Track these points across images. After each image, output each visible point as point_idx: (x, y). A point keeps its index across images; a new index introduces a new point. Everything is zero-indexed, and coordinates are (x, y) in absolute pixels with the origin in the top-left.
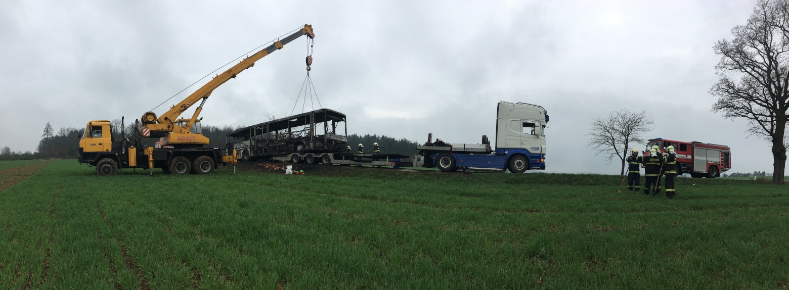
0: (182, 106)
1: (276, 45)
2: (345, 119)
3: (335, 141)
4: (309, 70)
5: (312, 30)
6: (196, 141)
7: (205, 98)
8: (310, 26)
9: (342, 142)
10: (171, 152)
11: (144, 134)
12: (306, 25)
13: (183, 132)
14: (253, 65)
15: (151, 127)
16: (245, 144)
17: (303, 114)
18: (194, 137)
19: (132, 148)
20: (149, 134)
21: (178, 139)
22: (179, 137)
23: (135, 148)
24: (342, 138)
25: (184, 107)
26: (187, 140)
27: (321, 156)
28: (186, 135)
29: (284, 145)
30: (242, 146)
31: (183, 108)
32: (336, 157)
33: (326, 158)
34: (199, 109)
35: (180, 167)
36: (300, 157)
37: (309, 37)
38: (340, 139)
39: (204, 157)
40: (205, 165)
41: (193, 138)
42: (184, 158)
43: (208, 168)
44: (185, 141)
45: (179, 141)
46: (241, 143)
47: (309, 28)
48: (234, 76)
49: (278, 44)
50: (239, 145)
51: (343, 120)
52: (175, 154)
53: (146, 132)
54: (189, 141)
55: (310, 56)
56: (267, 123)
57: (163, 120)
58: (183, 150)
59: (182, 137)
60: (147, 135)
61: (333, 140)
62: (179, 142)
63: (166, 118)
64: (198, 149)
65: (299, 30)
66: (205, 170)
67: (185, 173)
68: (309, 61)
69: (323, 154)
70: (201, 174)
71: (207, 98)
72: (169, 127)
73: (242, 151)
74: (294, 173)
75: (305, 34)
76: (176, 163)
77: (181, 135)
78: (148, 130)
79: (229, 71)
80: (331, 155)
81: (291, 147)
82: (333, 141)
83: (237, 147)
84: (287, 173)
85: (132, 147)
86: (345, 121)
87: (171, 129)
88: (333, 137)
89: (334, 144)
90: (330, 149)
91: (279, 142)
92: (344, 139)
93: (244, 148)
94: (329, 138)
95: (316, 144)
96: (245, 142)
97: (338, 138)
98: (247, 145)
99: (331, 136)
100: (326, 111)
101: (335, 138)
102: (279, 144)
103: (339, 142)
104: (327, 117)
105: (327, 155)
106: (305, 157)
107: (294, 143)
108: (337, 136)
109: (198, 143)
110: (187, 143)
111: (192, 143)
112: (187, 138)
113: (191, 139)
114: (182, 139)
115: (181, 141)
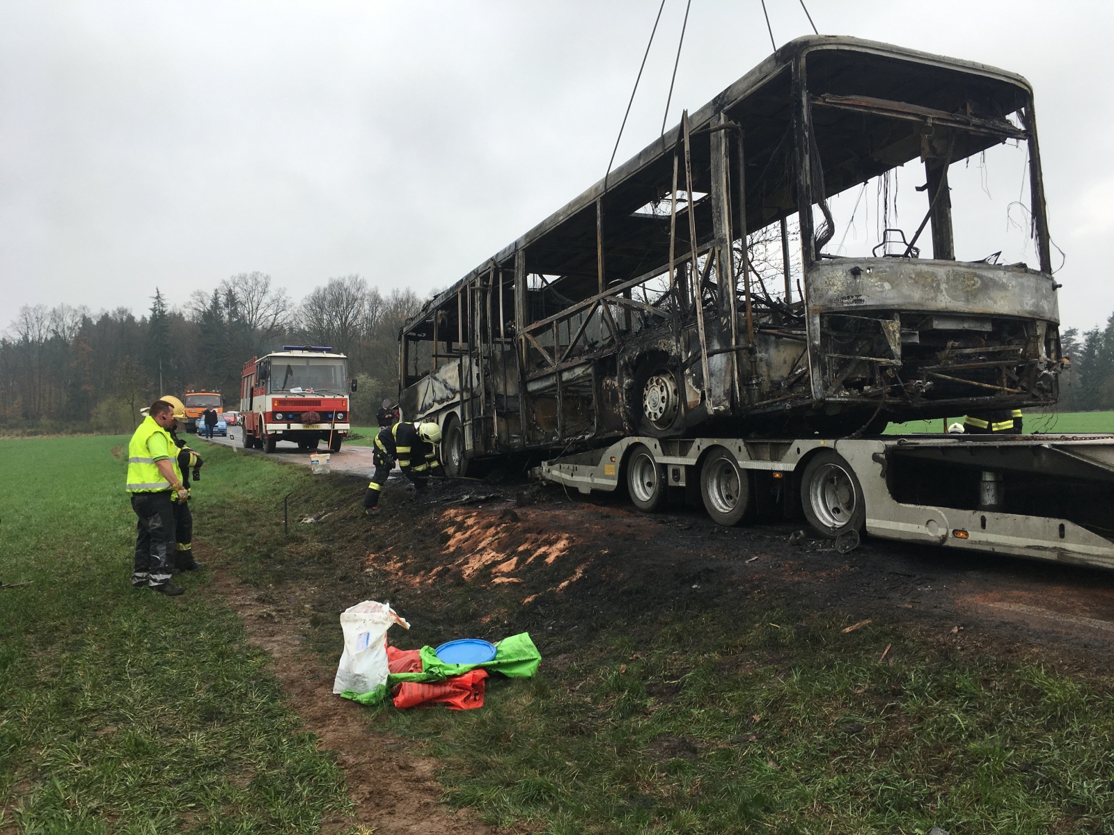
2: (1029, 119)
9: (1000, 321)
16: (446, 384)
24: (988, 286)
29: (585, 381)
30: (439, 395)
33: (828, 481)
36: (664, 467)
38: (971, 295)
46: (434, 374)
50: (431, 388)
61: (887, 313)
69: (806, 445)
80: (863, 458)
81: (616, 396)
82: (894, 326)
83: (428, 401)
88: (887, 286)
89: (906, 349)
90: (866, 395)
91: (564, 366)
92: (1003, 287)
93: (445, 404)
94: (847, 304)
95: (754, 363)
96: (446, 372)
97: (937, 289)
98: (451, 390)
99: (862, 279)
100: (803, 61)
101: (905, 290)
102: (566, 376)
103: (966, 326)
104: (814, 110)
105: (832, 451)
106: (687, 467)
107: (626, 364)
108: (933, 275)
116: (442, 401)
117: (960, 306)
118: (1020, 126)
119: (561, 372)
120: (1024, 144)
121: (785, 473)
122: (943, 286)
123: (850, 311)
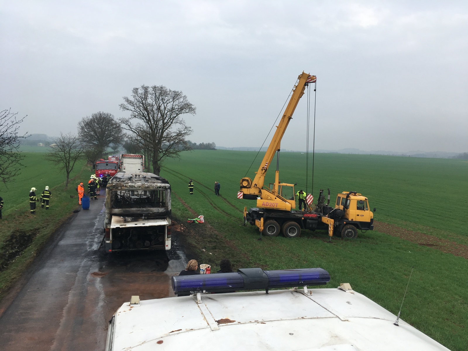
6: (278, 207)
11: (238, 197)
20: (242, 197)
22: (264, 202)
25: (264, 170)
28: (270, 202)
41: (276, 205)
44: (268, 207)
53: (240, 195)
54: (272, 207)
59: (266, 203)
62: (263, 206)
72: (260, 192)
77: (265, 201)
78: (242, 194)
109: (280, 209)
110: (270, 208)
111: (275, 209)
112: (271, 204)
113: (274, 205)
114: (266, 204)
115: (265, 206)
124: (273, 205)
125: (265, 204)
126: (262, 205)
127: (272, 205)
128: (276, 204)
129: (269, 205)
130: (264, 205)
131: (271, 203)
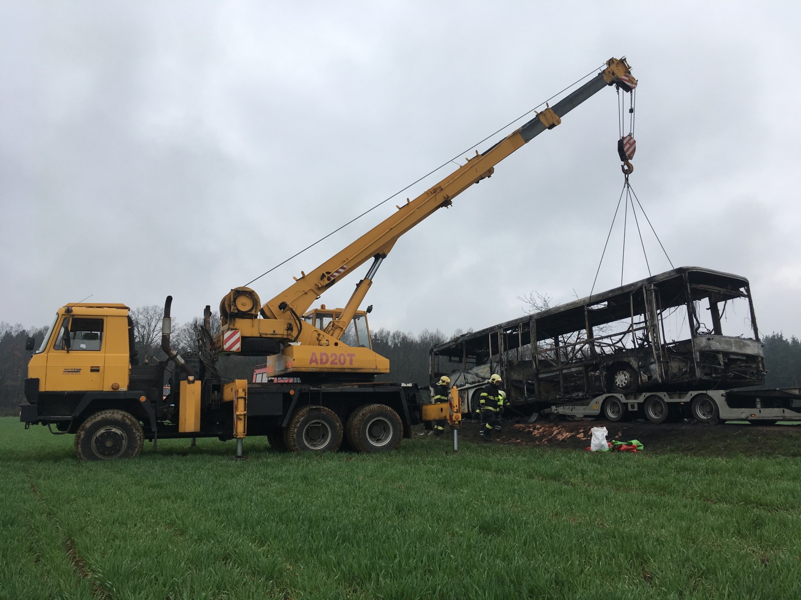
0: (323, 276)
1: (542, 119)
2: (748, 290)
3: (726, 354)
4: (628, 171)
5: (627, 70)
6: (356, 365)
7: (379, 256)
8: (623, 61)
9: (748, 356)
10: (292, 392)
11: (226, 347)
12: (611, 62)
13: (324, 341)
14: (489, 173)
15: (246, 328)
16: (477, 375)
17: (622, 288)
18: (351, 356)
19: (190, 382)
20: (238, 345)
21: (311, 361)
22: (314, 354)
23: (198, 383)
24: (745, 345)
25: (329, 279)
26: (332, 363)
27: (687, 398)
28: (331, 350)
29: (578, 372)
30: (470, 380)
31: (326, 282)
32: (734, 401)
33: (702, 405)
34: (364, 285)
35: (315, 434)
36: (626, 404)
37: (621, 90)
38: (741, 348)
39: (375, 406)
40: (378, 430)
41: (348, 358)
42: (325, 410)
43: (387, 437)
44: (328, 365)
45: (314, 365)
46: (466, 371)
47: (621, 68)
48: (446, 203)
49: (548, 115)
50: (462, 378)
51: (741, 295)
52: (305, 399)
53: (232, 341)
54: (339, 366)
55: (630, 135)
56: (531, 317)
57: (275, 309)
58: (325, 388)
59: (322, 354)
60: (234, 349)
61: (718, 352)
62: (314, 367)
63: (283, 306)
64: (360, 386)
65: (595, 75)
66: (378, 440)
67: (328, 448)
68: (625, 149)
69: (695, 393)
70: (368, 452)
71: (384, 256)
72: (290, 328)
73: (471, 392)
74: (615, 449)
75: (611, 84)
76: (305, 422)
77: (318, 350)
78: (238, 335)
79: (435, 190)
80: (717, 395)
81: (598, 378)
82: (721, 356)
83: (458, 383)
84: (593, 448)
85: (191, 378)
86: (749, 296)
87: (295, 333)
88: (718, 344)
89: (724, 363)
90: (713, 378)
91: (564, 367)
92: (749, 346)
93: (477, 384)
94: (707, 349)
95: (668, 367)
96: (477, 370)
97: (731, 345)
98: (482, 378)
99: (711, 342)
100: (687, 274)
101: (723, 345)
102: (564, 371)
103: (739, 357)
104: (692, 289)
105: (706, 394)
106: (639, 404)
107: (604, 366)
108: (730, 341)
109: (360, 371)
110: (335, 370)
111: (347, 371)
112: (334, 357)
113: (345, 360)
114: (321, 360)
115: (320, 366)
116: (473, 383)
117: (738, 351)
118: (746, 294)
119: (562, 370)
120: (747, 299)
121: (686, 403)
122: (733, 345)
123: (708, 351)
124: (342, 361)
125: (319, 358)
126: (311, 363)
127: (337, 361)
128: (348, 355)
129: (331, 359)
130: (314, 361)
131: (335, 355)
